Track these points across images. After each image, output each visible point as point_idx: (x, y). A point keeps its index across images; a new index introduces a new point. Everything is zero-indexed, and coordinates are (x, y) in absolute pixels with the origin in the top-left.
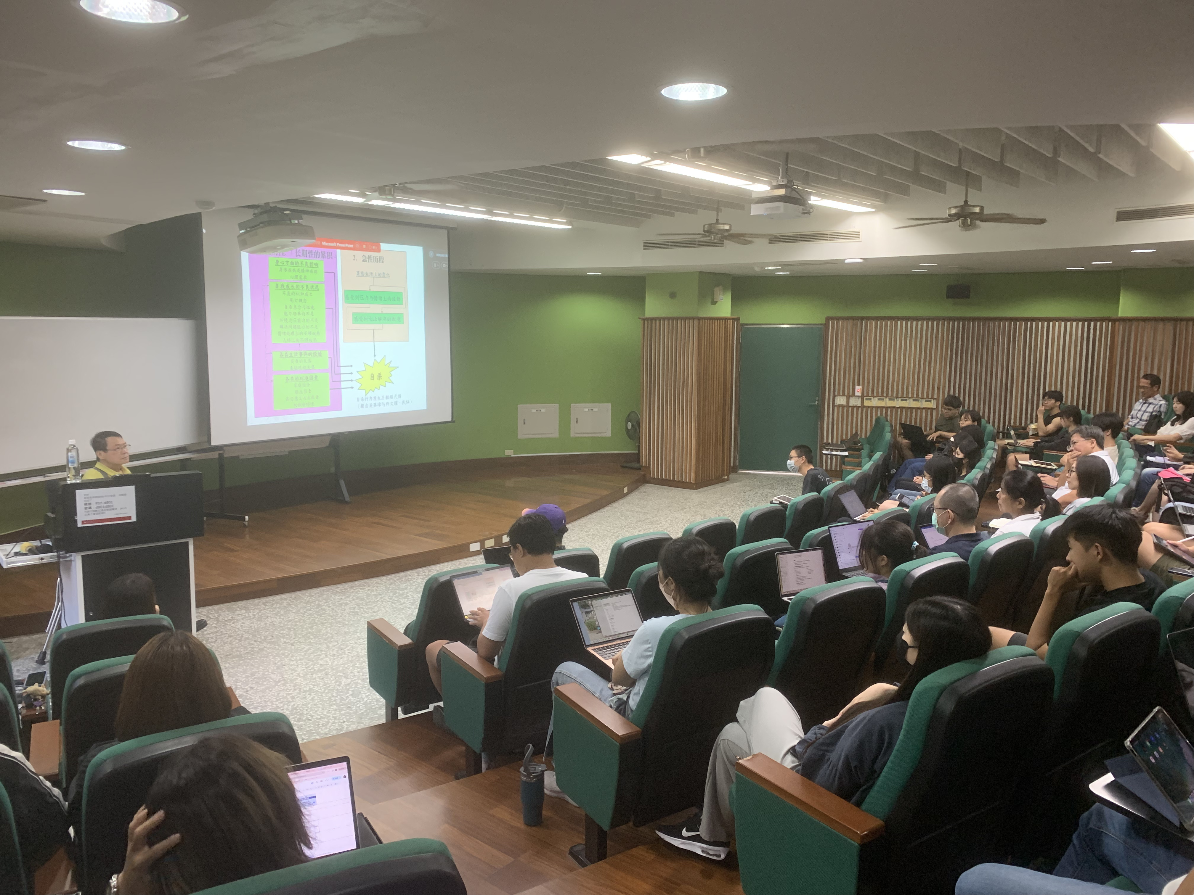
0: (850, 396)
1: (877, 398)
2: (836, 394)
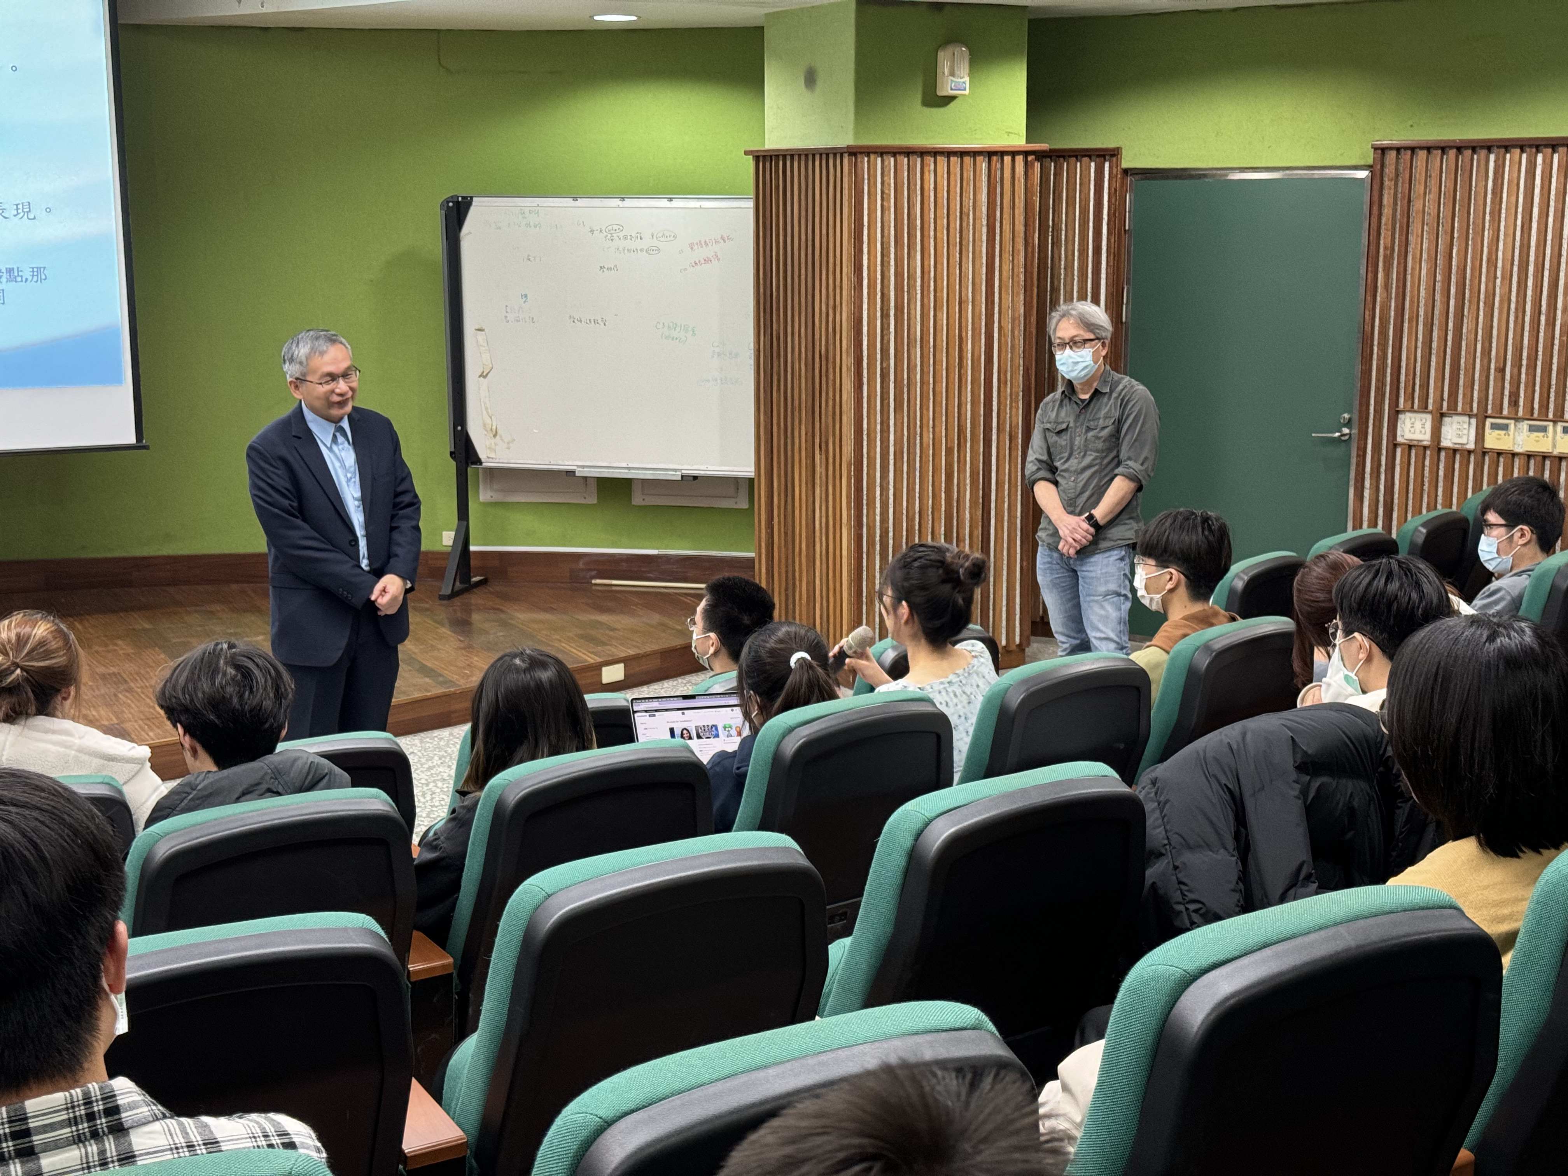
0: (1442, 415)
1: (1525, 425)
2: (1401, 406)
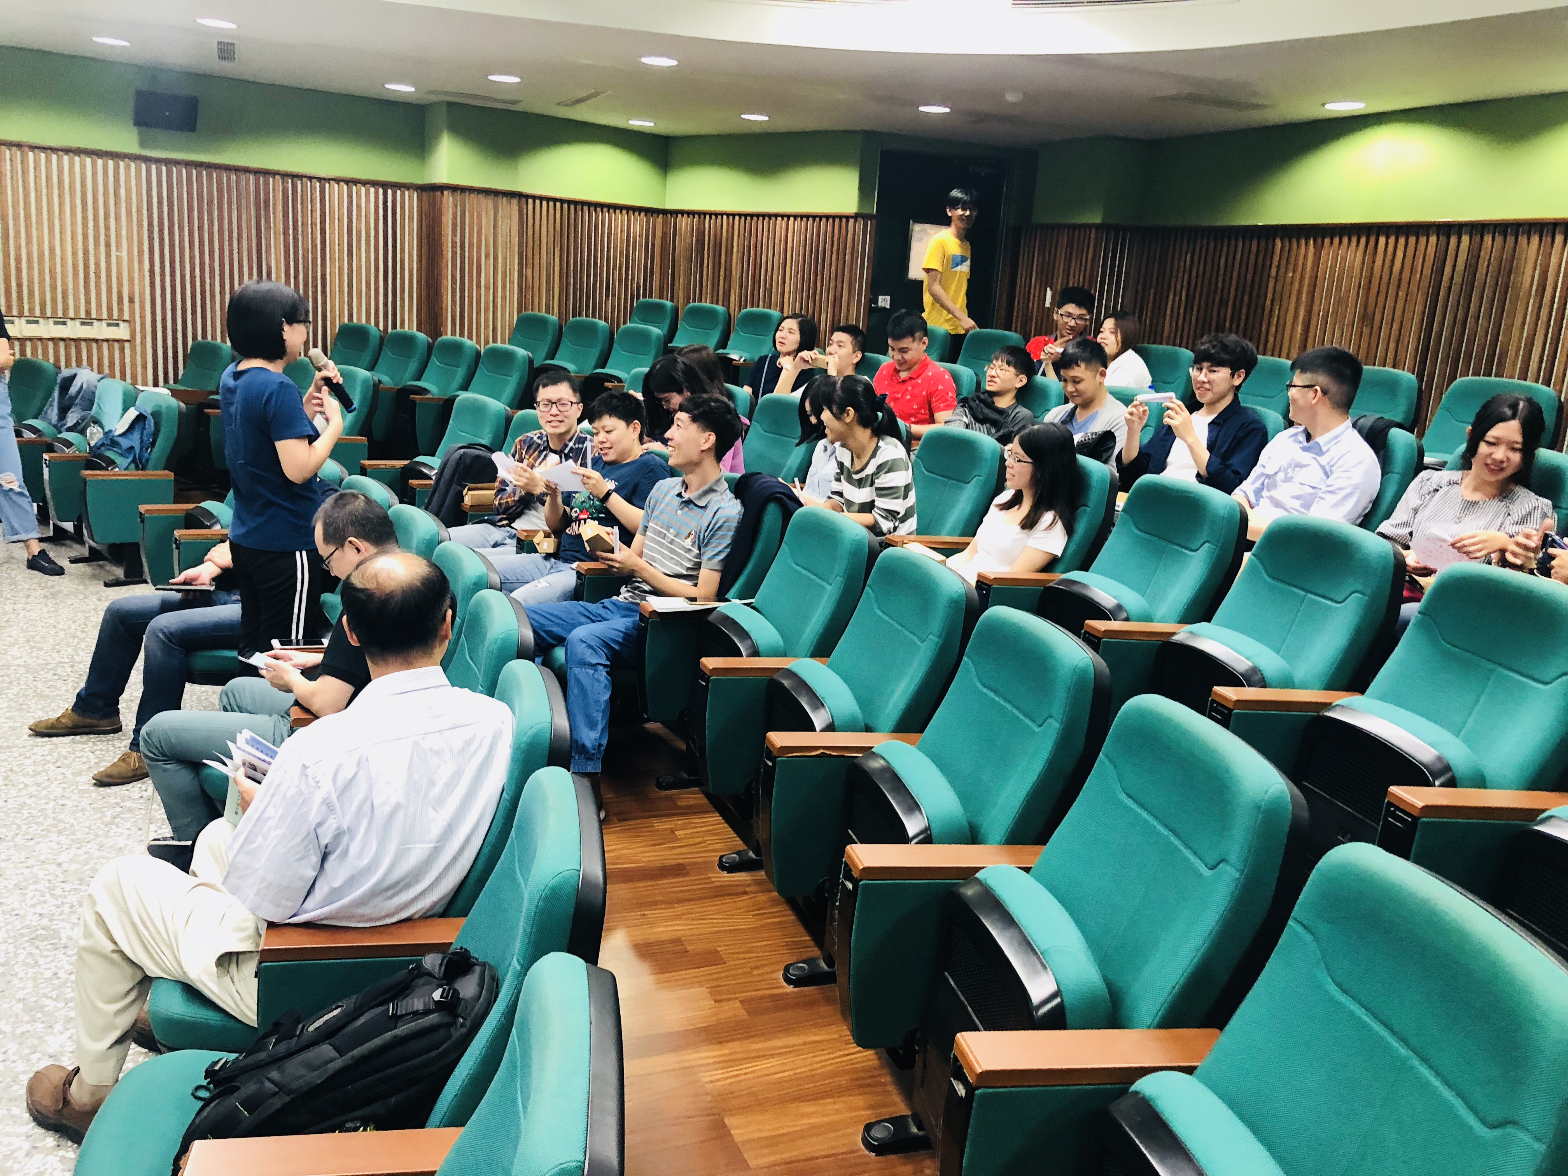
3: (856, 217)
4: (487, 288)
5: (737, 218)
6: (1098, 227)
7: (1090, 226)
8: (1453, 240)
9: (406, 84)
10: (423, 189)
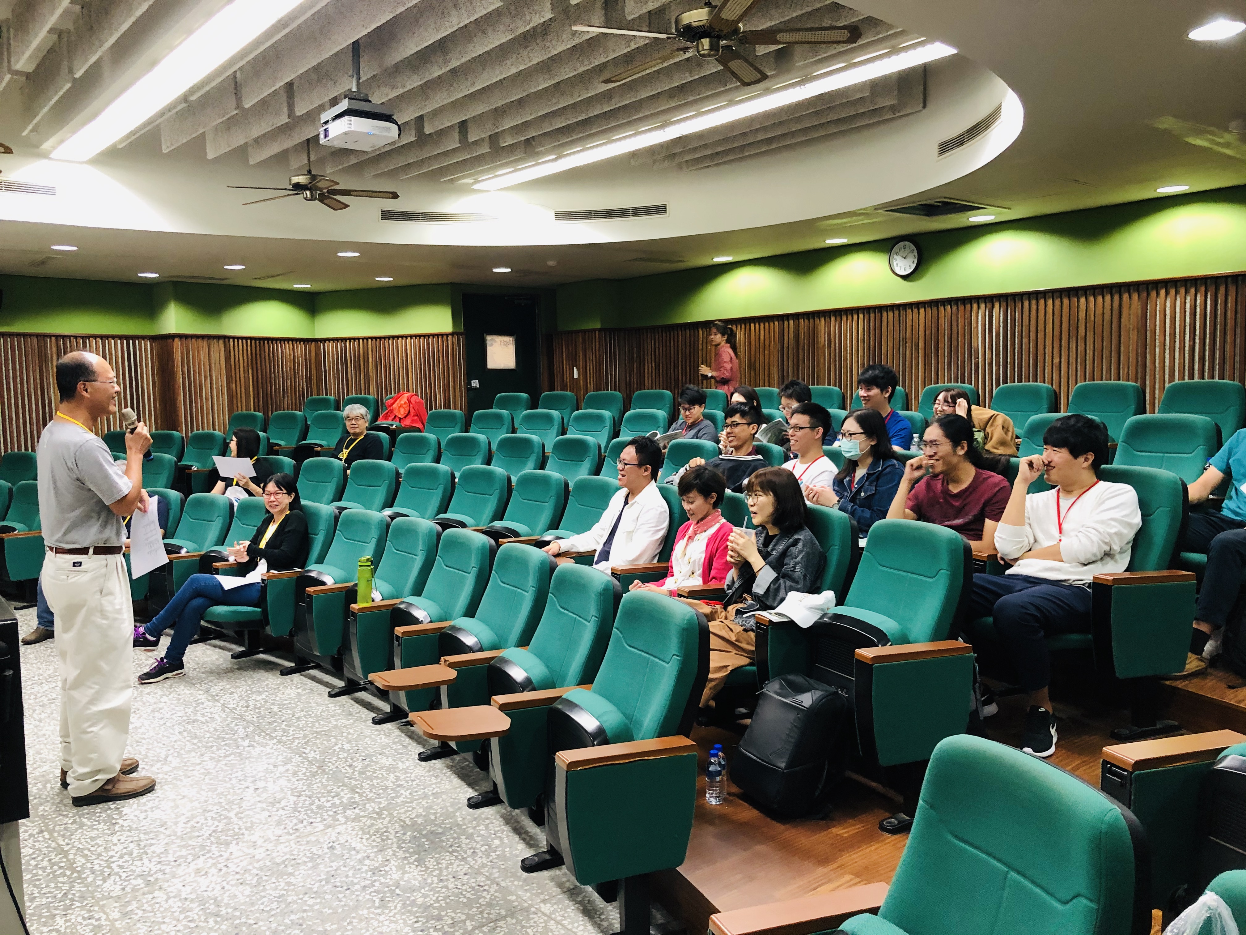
3: (452, 334)
4: (207, 399)
5: (370, 340)
6: (600, 330)
7: (594, 330)
8: (786, 323)
9: (151, 272)
10: (153, 338)
